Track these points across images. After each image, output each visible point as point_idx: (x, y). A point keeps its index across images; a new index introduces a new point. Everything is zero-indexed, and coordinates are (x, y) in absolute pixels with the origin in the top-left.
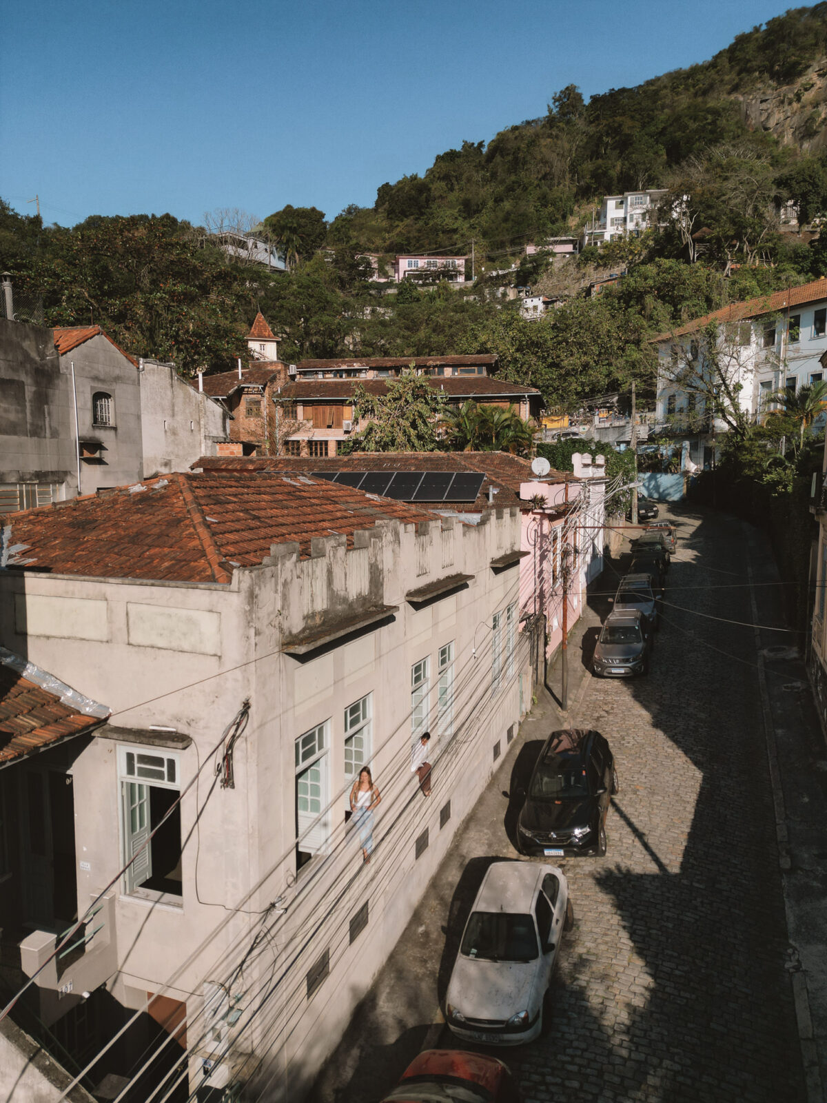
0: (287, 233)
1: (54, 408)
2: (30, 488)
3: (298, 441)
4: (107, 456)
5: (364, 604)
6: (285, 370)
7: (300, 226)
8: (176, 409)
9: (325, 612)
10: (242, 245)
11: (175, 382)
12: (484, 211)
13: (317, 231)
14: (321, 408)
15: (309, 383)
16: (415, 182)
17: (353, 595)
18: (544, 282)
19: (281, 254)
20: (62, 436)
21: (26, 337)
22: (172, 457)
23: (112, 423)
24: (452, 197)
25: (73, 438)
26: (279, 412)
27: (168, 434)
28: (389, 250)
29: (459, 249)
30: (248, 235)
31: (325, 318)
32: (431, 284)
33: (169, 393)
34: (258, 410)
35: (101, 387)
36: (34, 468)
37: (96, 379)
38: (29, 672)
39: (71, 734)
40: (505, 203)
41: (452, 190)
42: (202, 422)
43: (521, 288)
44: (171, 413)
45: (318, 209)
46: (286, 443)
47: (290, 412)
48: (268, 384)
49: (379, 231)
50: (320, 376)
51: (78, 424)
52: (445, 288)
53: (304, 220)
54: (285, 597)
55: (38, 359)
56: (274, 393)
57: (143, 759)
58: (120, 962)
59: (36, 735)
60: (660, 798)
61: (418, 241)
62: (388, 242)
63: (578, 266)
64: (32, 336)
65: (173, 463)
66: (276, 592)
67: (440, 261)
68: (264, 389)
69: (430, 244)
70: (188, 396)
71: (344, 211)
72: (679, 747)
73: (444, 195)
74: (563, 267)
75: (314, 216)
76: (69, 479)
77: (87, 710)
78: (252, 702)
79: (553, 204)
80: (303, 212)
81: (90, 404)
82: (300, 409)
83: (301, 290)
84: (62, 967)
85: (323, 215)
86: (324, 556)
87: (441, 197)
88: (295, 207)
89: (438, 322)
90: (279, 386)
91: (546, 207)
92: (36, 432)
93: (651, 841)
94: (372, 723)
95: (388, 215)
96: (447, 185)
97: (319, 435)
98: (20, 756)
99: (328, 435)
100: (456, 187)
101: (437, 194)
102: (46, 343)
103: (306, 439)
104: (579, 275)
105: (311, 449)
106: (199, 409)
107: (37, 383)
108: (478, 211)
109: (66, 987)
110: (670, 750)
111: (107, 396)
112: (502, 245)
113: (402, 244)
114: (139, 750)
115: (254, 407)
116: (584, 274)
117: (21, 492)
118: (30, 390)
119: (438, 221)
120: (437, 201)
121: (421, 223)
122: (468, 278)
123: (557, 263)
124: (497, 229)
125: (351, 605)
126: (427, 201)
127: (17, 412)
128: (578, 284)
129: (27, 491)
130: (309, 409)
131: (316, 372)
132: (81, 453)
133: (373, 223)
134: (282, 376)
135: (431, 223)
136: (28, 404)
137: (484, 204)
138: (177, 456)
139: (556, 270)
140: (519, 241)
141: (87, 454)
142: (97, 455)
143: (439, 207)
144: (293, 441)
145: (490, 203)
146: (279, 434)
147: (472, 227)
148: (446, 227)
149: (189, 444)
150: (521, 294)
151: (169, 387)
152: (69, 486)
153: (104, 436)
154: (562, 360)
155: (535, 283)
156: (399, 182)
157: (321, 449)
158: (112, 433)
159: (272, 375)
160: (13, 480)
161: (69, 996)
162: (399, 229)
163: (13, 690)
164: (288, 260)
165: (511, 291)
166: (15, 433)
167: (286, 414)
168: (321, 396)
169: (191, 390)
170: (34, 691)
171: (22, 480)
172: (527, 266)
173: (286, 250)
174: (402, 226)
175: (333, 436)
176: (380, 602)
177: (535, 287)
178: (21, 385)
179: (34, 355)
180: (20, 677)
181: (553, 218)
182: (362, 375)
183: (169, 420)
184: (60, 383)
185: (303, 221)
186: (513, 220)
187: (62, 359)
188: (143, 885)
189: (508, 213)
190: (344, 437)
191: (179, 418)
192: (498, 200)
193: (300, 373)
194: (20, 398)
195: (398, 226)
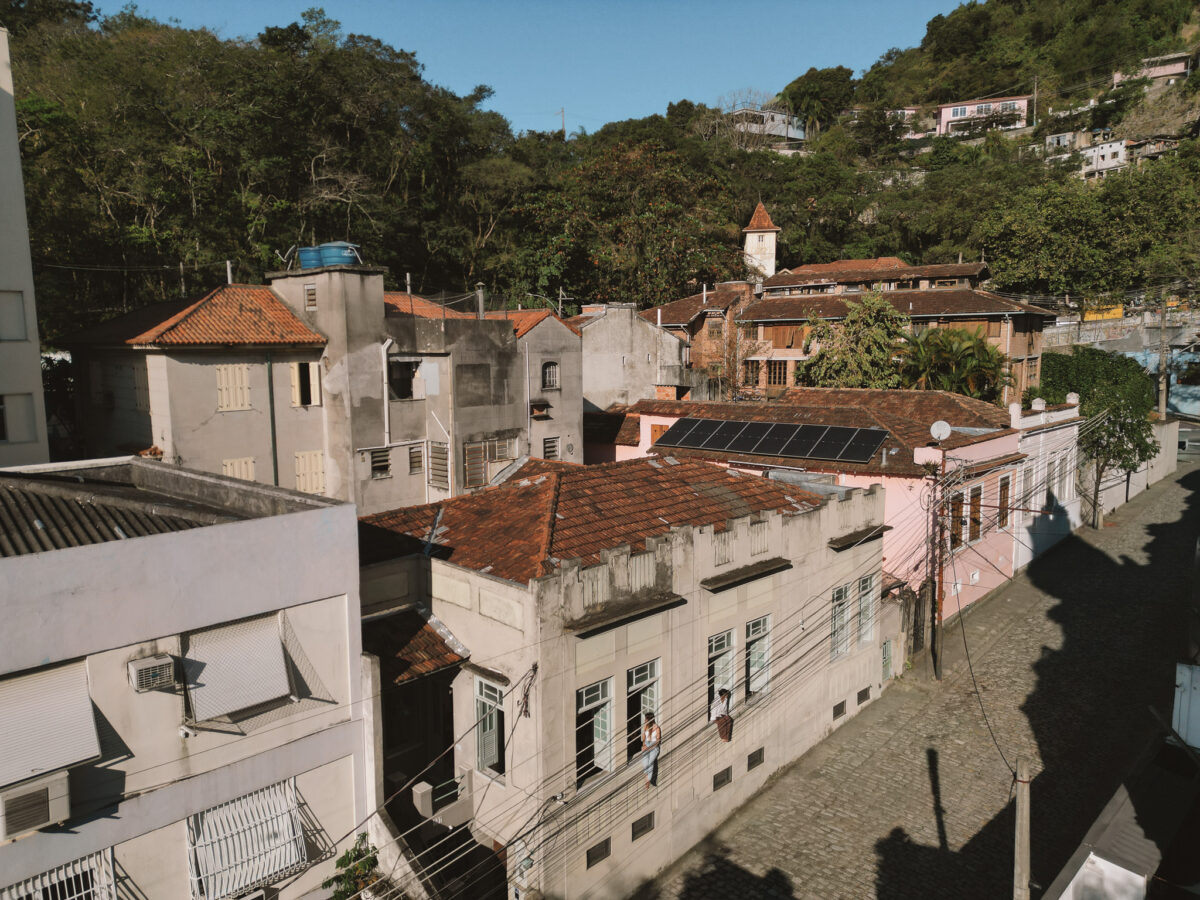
0: (807, 99)
1: (512, 381)
2: (491, 443)
3: (757, 361)
4: (552, 412)
5: (648, 595)
6: (751, 290)
7: (822, 90)
8: (634, 345)
9: (607, 603)
10: (758, 119)
11: (635, 321)
12: (1059, 35)
13: (843, 92)
14: (781, 328)
15: (775, 300)
16: (974, 10)
17: (636, 586)
18: (1132, 120)
19: (800, 123)
20: (518, 401)
21: (493, 330)
22: (629, 388)
23: (558, 385)
24: (1019, 21)
25: (525, 401)
26: (740, 332)
27: (627, 368)
28: (930, 99)
29: (1022, 87)
30: (763, 108)
31: (837, 197)
32: (980, 135)
33: (629, 332)
34: (720, 332)
35: (549, 358)
36: (495, 428)
37: (546, 352)
38: (432, 621)
39: (443, 666)
40: (1089, 21)
41: (1020, 12)
42: (659, 354)
43: (1097, 131)
44: (629, 349)
45: (846, 66)
46: (746, 363)
47: (751, 330)
48: (730, 307)
49: (922, 76)
50: (787, 293)
51: (530, 389)
52: (996, 139)
53: (828, 83)
54: (567, 597)
55: (501, 345)
56: (736, 314)
57: (488, 687)
58: (475, 812)
59: (425, 666)
60: (984, 784)
61: (969, 83)
62: (931, 89)
63: (1184, 95)
64: (497, 328)
65: (630, 393)
66: (559, 593)
67: (996, 106)
68: (725, 313)
69: (983, 85)
70: (646, 332)
71: (883, 57)
72: (1036, 737)
73: (1009, 21)
74: (1161, 98)
75: (841, 75)
76: (521, 434)
77: (459, 651)
78: (539, 665)
79: (1159, 14)
80: (828, 74)
81: (540, 374)
82: (761, 329)
83: (811, 169)
84: (436, 807)
85: (850, 73)
86: (607, 563)
87: (1005, 24)
88: (819, 69)
89: (963, 195)
90: (742, 307)
91: (1148, 18)
92: (498, 400)
93: (948, 820)
94: (660, 681)
95: (935, 55)
96: (1014, 8)
97: (778, 355)
98: (412, 678)
99: (787, 355)
100: (1027, 8)
101: (999, 21)
102: (507, 331)
103: (765, 359)
104: (1184, 107)
105: (770, 369)
106: (656, 341)
107: (499, 363)
108: (1052, 36)
109: (438, 819)
110: (1025, 739)
111: (555, 364)
112: (1080, 77)
113: (949, 90)
114: (486, 681)
115: (716, 330)
116: (1193, 104)
117: (485, 447)
118: (494, 370)
119: (997, 55)
120: (998, 30)
121: (975, 60)
122: (1029, 123)
123: (1152, 94)
124: (1074, 56)
125: (634, 596)
126: (986, 32)
127: (484, 387)
128: (1181, 119)
129: (490, 446)
130: (770, 329)
131: (784, 290)
132: (532, 413)
133: (916, 67)
134: (747, 296)
135: (989, 58)
136: (492, 381)
137: (1060, 26)
138: (634, 387)
139: (1150, 103)
140: (1103, 70)
141: (537, 413)
142: (544, 412)
143: (1001, 37)
144: (753, 362)
145: (1069, 25)
146: (740, 354)
147: (1041, 57)
148: (1006, 61)
149: (645, 375)
150: (1096, 139)
151: (629, 326)
152: (521, 440)
153: (552, 397)
154: (1112, 240)
155: (1119, 121)
156: (954, 13)
157: (780, 368)
158: (558, 393)
159: (736, 297)
160: (479, 439)
161: (440, 826)
162: (945, 72)
163: (419, 633)
164: (807, 129)
165: (1083, 136)
166: (482, 404)
167: (747, 335)
168: (782, 317)
169: (649, 326)
170: (433, 635)
171: (486, 438)
172: (1108, 102)
173: (807, 118)
174: (949, 68)
175: (792, 356)
176: (668, 591)
177: (1119, 127)
178: (487, 367)
179: (498, 343)
180: (426, 623)
181: (1158, 32)
182: (830, 291)
183: (627, 356)
184: (517, 361)
185: (826, 84)
186: (1097, 43)
187: (519, 342)
188: (491, 767)
189: (1092, 35)
190: (802, 358)
191: (637, 352)
192: (1080, 19)
193: (767, 291)
194: (486, 378)
195: (944, 68)
